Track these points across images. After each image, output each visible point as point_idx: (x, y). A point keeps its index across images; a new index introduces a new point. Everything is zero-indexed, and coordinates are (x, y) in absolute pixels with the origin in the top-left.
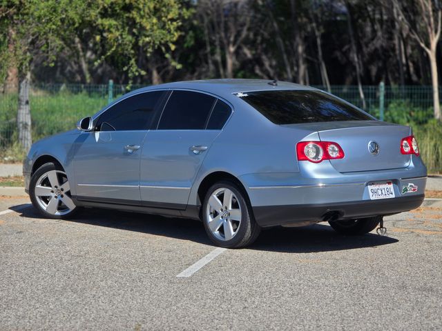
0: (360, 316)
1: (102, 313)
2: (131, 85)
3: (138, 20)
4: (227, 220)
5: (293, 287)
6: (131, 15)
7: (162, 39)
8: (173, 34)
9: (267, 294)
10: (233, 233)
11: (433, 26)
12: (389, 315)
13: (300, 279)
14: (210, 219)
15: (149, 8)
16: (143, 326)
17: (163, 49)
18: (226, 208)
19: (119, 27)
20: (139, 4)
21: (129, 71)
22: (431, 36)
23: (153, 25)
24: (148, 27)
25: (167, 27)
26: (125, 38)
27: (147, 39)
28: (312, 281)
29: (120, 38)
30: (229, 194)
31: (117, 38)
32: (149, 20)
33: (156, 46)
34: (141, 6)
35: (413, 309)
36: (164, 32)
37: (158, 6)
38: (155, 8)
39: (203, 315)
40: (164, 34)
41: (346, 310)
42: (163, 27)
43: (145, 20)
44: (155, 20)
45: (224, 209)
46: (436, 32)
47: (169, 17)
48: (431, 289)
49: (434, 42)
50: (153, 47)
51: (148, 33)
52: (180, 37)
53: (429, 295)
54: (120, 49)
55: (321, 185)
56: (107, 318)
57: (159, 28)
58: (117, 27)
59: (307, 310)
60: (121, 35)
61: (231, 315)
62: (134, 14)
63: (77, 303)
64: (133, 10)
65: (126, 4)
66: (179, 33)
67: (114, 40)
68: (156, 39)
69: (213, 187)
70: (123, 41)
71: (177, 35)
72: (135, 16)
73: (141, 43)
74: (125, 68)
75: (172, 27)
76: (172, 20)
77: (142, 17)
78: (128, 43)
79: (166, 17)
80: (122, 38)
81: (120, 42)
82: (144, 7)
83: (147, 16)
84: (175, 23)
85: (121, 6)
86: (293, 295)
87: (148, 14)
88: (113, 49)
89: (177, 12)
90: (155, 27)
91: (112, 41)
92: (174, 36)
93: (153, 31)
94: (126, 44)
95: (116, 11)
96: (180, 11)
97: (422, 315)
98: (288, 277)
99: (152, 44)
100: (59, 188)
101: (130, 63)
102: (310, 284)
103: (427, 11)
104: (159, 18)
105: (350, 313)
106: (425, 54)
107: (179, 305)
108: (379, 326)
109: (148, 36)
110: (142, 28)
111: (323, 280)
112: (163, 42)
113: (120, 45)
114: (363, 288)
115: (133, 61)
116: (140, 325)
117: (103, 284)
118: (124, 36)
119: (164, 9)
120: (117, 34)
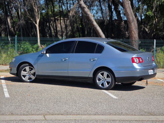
4: (105, 81)
10: (107, 85)
14: (98, 81)
18: (104, 78)
30: (106, 73)
45: (103, 78)
49: (38, 21)
55: (138, 70)
69: (99, 71)
100: (29, 72)
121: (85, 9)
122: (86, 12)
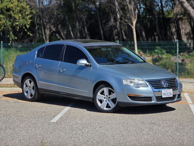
0: (129, 134)
1: (25, 137)
2: (10, 43)
3: (13, 15)
5: (99, 124)
6: (10, 13)
7: (23, 23)
8: (28, 21)
9: (90, 127)
11: (134, 16)
12: (141, 133)
13: (101, 121)
15: (18, 10)
16: (44, 141)
17: (24, 27)
19: (5, 18)
20: (13, 8)
21: (10, 37)
22: (133, 20)
23: (19, 17)
24: (17, 18)
25: (25, 18)
26: (7, 23)
27: (17, 23)
28: (106, 122)
29: (5, 23)
31: (4, 23)
32: (18, 15)
33: (21, 26)
34: (14, 9)
35: (149, 131)
36: (24, 20)
37: (21, 9)
38: (20, 10)
39: (66, 136)
40: (24, 21)
41: (123, 132)
42: (23, 18)
43: (16, 15)
44: (20, 15)
46: (135, 18)
47: (26, 14)
48: (154, 123)
49: (134, 23)
50: (20, 27)
51: (17, 21)
52: (31, 22)
53: (154, 125)
54: (5, 28)
56: (28, 138)
57: (22, 19)
58: (4, 19)
59: (108, 133)
60: (6, 22)
61: (78, 135)
62: (11, 13)
63: (13, 133)
64: (10, 11)
65: (7, 8)
66: (31, 21)
67: (3, 24)
68: (21, 23)
70: (6, 25)
71: (29, 21)
72: (12, 13)
73: (14, 25)
74: (8, 36)
75: (27, 18)
76: (28, 15)
77: (15, 14)
78: (9, 25)
79: (25, 14)
80: (6, 23)
81: (5, 25)
82: (15, 9)
83: (17, 14)
84: (29, 16)
85: (5, 9)
86: (100, 127)
87: (17, 12)
88: (2, 28)
89: (29, 11)
90: (20, 18)
91: (2, 24)
92: (29, 22)
93: (19, 20)
94: (8, 26)
95: (3, 11)
96: (31, 11)
97: (154, 133)
98: (96, 120)
99: (19, 25)
101: (10, 34)
102: (106, 123)
103: (131, 9)
104: (22, 15)
105: (125, 133)
106: (130, 28)
107: (55, 133)
108: (138, 138)
109: (17, 22)
110: (15, 19)
111: (110, 121)
112: (24, 24)
113: (5, 26)
114: (127, 124)
115: (11, 33)
116: (42, 141)
117: (21, 126)
118: (7, 22)
119: (24, 10)
120: (4, 21)
121: (184, 3)
122: (186, 8)
